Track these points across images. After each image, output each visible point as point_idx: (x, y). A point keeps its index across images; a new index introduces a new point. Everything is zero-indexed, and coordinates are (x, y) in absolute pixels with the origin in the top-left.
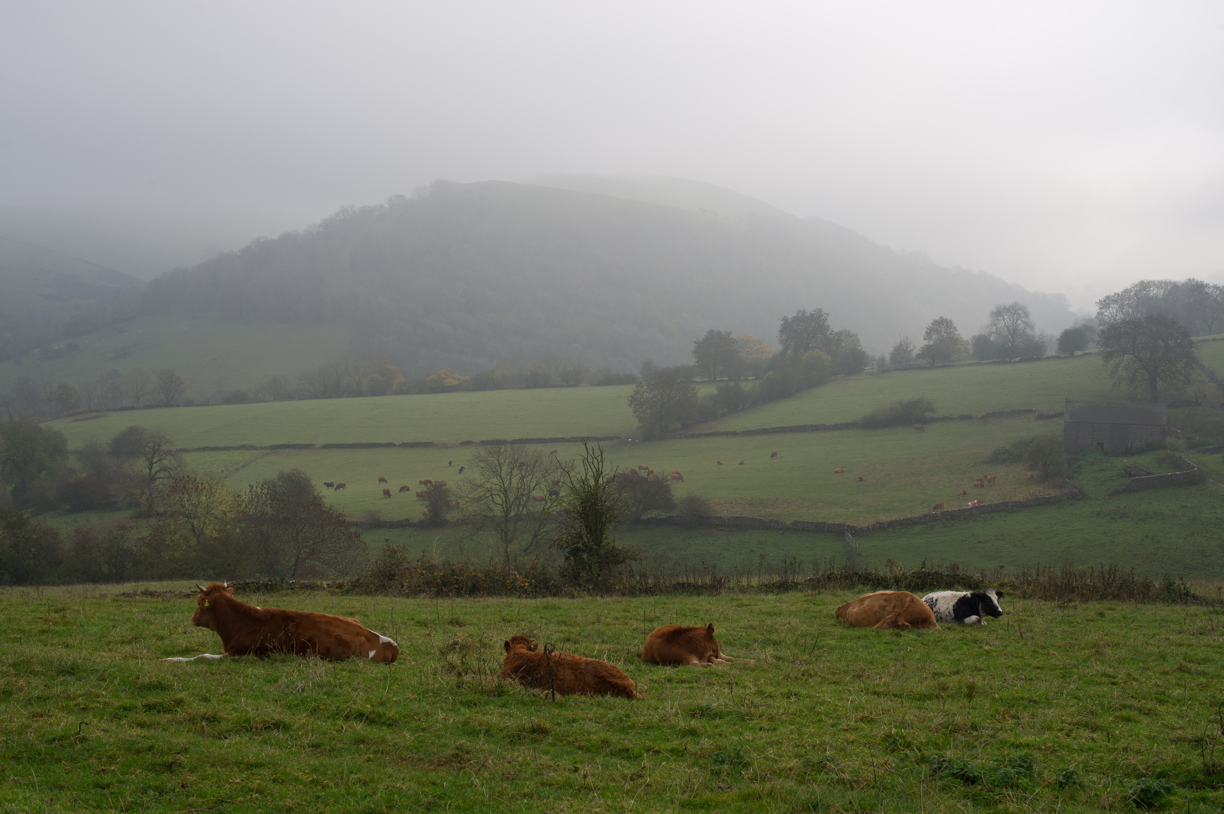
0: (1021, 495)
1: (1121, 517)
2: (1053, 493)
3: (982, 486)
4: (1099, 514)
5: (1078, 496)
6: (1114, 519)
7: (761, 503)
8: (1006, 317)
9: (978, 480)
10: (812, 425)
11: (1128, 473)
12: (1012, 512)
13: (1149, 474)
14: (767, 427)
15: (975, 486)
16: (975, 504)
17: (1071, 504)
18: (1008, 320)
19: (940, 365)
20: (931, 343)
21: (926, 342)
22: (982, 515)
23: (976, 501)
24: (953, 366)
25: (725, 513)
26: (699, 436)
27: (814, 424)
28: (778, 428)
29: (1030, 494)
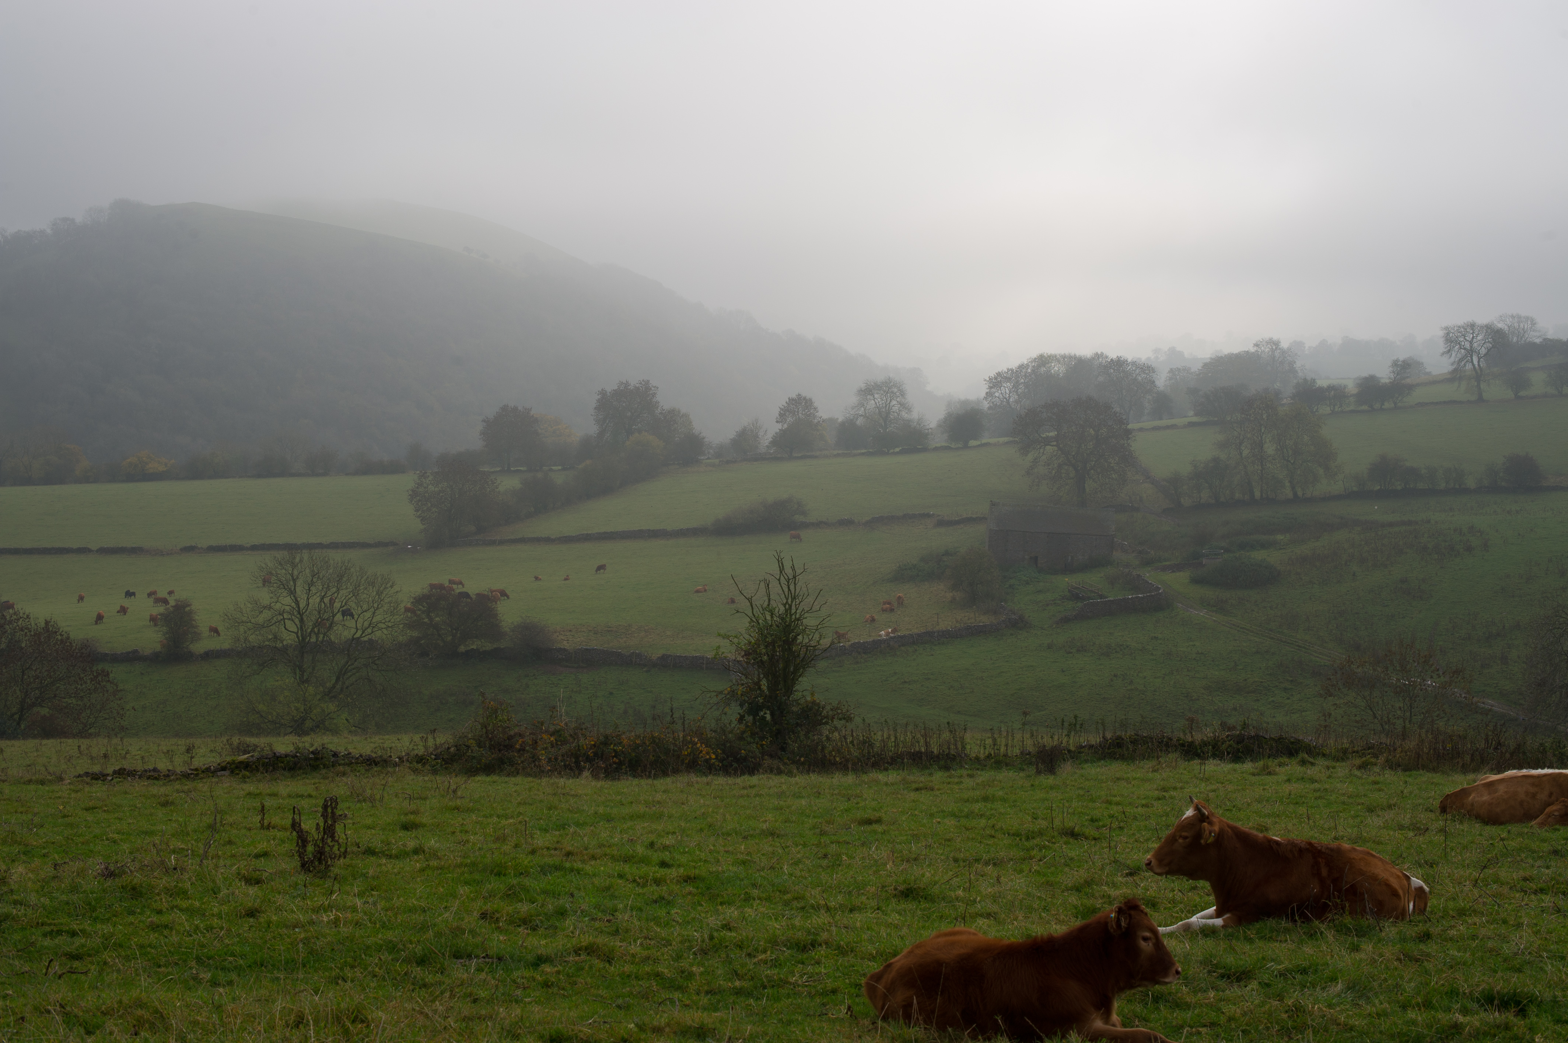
0: (946, 623)
1: (1078, 651)
2: (985, 620)
3: (892, 610)
4: (1050, 647)
5: (1018, 624)
6: (1071, 653)
7: (609, 631)
8: (876, 396)
9: (884, 603)
10: (649, 530)
11: (1075, 595)
12: (939, 644)
13: (1101, 597)
14: (590, 532)
15: (884, 610)
16: (889, 633)
17: (1012, 635)
18: (879, 400)
19: (800, 455)
20: (786, 426)
21: (779, 426)
22: (903, 648)
23: (890, 630)
24: (816, 457)
25: (568, 643)
26: (502, 542)
27: (652, 529)
28: (605, 533)
29: (957, 622)
